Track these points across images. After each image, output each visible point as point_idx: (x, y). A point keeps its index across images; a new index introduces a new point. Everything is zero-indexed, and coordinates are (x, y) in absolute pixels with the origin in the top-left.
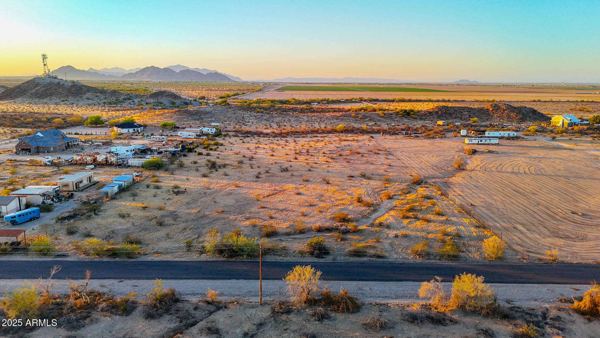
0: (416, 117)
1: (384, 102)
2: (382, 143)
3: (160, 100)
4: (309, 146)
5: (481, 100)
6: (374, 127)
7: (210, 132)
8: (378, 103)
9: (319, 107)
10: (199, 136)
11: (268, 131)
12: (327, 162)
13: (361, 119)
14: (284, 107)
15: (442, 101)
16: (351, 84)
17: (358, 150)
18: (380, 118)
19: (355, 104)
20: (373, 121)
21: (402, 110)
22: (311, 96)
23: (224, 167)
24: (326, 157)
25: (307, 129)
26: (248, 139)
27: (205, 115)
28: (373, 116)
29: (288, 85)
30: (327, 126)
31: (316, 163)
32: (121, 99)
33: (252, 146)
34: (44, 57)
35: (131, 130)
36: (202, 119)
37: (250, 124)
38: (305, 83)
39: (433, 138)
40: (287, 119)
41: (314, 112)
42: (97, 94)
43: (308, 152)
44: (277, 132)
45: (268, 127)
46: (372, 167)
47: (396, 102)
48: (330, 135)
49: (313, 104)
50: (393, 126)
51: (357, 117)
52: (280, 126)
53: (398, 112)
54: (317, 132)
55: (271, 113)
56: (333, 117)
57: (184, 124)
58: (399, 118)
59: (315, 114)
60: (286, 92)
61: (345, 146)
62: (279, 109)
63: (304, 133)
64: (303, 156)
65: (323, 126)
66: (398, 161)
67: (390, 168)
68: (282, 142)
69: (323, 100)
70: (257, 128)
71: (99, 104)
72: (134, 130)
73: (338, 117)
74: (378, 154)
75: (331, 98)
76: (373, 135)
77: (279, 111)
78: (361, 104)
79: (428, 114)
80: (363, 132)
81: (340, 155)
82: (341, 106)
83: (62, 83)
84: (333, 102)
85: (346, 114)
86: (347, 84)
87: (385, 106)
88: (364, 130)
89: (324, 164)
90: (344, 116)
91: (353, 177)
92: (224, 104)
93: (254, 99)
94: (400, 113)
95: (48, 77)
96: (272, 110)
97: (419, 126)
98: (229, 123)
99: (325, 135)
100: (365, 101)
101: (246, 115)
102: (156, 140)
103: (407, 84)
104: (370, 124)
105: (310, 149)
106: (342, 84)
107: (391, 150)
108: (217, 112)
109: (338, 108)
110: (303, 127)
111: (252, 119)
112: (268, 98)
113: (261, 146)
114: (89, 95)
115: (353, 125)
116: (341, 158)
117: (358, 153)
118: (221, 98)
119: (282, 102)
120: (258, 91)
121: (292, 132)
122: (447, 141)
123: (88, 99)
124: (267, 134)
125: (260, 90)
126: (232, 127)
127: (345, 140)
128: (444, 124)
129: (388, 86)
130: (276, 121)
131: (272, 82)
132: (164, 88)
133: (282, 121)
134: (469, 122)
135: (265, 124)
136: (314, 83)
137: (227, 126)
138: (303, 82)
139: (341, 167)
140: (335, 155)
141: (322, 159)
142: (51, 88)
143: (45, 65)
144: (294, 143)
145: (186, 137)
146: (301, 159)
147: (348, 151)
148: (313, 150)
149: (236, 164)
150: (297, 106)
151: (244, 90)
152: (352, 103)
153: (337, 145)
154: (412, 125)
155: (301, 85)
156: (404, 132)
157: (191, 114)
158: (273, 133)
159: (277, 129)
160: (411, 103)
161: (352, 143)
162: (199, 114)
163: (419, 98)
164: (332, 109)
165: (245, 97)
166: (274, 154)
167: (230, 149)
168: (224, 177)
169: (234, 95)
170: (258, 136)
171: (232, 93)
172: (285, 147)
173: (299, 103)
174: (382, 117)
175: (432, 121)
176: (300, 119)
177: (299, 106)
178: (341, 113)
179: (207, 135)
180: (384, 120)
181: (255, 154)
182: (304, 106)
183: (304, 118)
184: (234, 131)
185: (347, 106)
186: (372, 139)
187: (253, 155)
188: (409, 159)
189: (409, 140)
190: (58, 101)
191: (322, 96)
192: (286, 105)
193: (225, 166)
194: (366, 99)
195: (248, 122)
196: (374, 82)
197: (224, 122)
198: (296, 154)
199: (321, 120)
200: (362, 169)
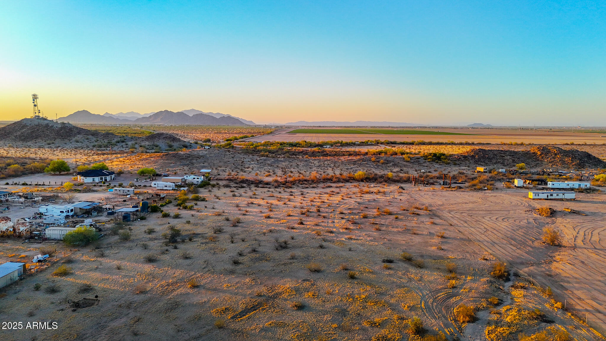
0: (449, 161)
1: (403, 145)
2: (417, 196)
3: (156, 143)
4: (320, 200)
5: (508, 143)
6: (401, 175)
7: (195, 181)
8: (397, 146)
9: (332, 150)
10: (181, 186)
11: (270, 179)
12: (346, 229)
13: (382, 164)
14: (293, 150)
15: (466, 144)
16: (364, 127)
17: (388, 208)
18: (405, 163)
19: (372, 147)
20: (398, 166)
21: (430, 154)
22: (324, 138)
23: (190, 240)
24: (344, 221)
25: (318, 177)
26: (242, 191)
27: (197, 160)
28: (397, 161)
29: (300, 128)
30: (342, 172)
31: (331, 232)
32: (114, 142)
33: (243, 201)
34: (35, 97)
35: (97, 179)
36: (193, 164)
37: (250, 170)
38: (317, 127)
39: (481, 189)
40: (294, 164)
41: (326, 155)
42: (89, 137)
43: (319, 211)
44: (281, 181)
45: (271, 174)
46: (417, 239)
47: (416, 144)
48: (348, 184)
49: (325, 146)
50: (424, 173)
51: (379, 162)
52: (285, 172)
53: (427, 156)
54: (330, 180)
55: (278, 156)
56: (350, 162)
57: (169, 171)
58: (428, 163)
59: (328, 158)
60: (298, 135)
61: (369, 201)
62: (288, 152)
63: (314, 182)
64: (311, 219)
65: (338, 172)
66: (452, 228)
67: (446, 242)
68: (285, 195)
69: (336, 143)
70: (257, 174)
71: (88, 147)
72: (102, 179)
73: (355, 161)
74: (418, 214)
75: (345, 141)
76: (403, 185)
77: (287, 154)
78: (378, 147)
79: (463, 159)
80: (389, 181)
81: (365, 217)
82: (357, 149)
83: (50, 125)
84: (348, 144)
85: (365, 158)
86: (360, 127)
87: (405, 148)
88: (389, 179)
89: (343, 233)
90: (363, 160)
91: (390, 261)
92: (228, 147)
93: (263, 142)
94: (429, 157)
95: (37, 119)
96: (279, 153)
97: (455, 173)
98: (224, 168)
99: (341, 184)
100: (382, 143)
101: (247, 160)
102: (119, 193)
103: (421, 127)
104: (395, 170)
105: (322, 206)
106: (355, 127)
107: (434, 208)
108: (212, 155)
109: (354, 151)
110: (314, 174)
111: (253, 164)
112: (277, 141)
113: (256, 201)
114: (79, 137)
115: (374, 171)
116: (366, 222)
117: (390, 214)
118: (227, 140)
119: (292, 145)
120: (269, 134)
121: (300, 181)
122: (502, 195)
123: (77, 142)
124: (267, 184)
125: (271, 133)
126: (227, 174)
127: (368, 193)
128: (485, 170)
129: (402, 129)
130: (282, 166)
131: (284, 126)
132: (173, 131)
133: (289, 166)
134: (514, 168)
135: (268, 170)
136: (326, 127)
137: (221, 173)
138: (315, 126)
139: (368, 239)
140: (357, 217)
141: (339, 224)
142: (38, 130)
143: (35, 106)
144: (301, 197)
145: (162, 188)
146: (308, 223)
147: (375, 210)
148: (327, 208)
149: (211, 233)
150: (308, 149)
151: (254, 133)
152: (367, 145)
153: (359, 200)
154: (447, 172)
155: (313, 128)
156: (441, 182)
157: (181, 158)
158: (276, 181)
159: (281, 177)
160: (432, 146)
161: (378, 197)
162: (191, 158)
163: (441, 141)
164: (347, 152)
165: (252, 140)
166: (272, 214)
167: (212, 206)
168: (181, 261)
169: (242, 138)
170: (256, 186)
171: (242, 135)
172: (288, 203)
173: (311, 145)
174: (408, 162)
175: (469, 166)
176: (310, 164)
177: (310, 149)
178: (358, 157)
179: (190, 185)
180: (411, 165)
181: (244, 215)
182: (316, 149)
183: (315, 162)
184: (227, 180)
185: (364, 149)
186: (403, 191)
187: (241, 217)
188: (466, 225)
189: (452, 192)
190: (44, 144)
191: (335, 138)
192: (296, 148)
193: (191, 238)
194: (382, 141)
195: (248, 168)
196: (388, 126)
197: (219, 168)
198: (302, 214)
199: (336, 165)
200: (403, 245)
